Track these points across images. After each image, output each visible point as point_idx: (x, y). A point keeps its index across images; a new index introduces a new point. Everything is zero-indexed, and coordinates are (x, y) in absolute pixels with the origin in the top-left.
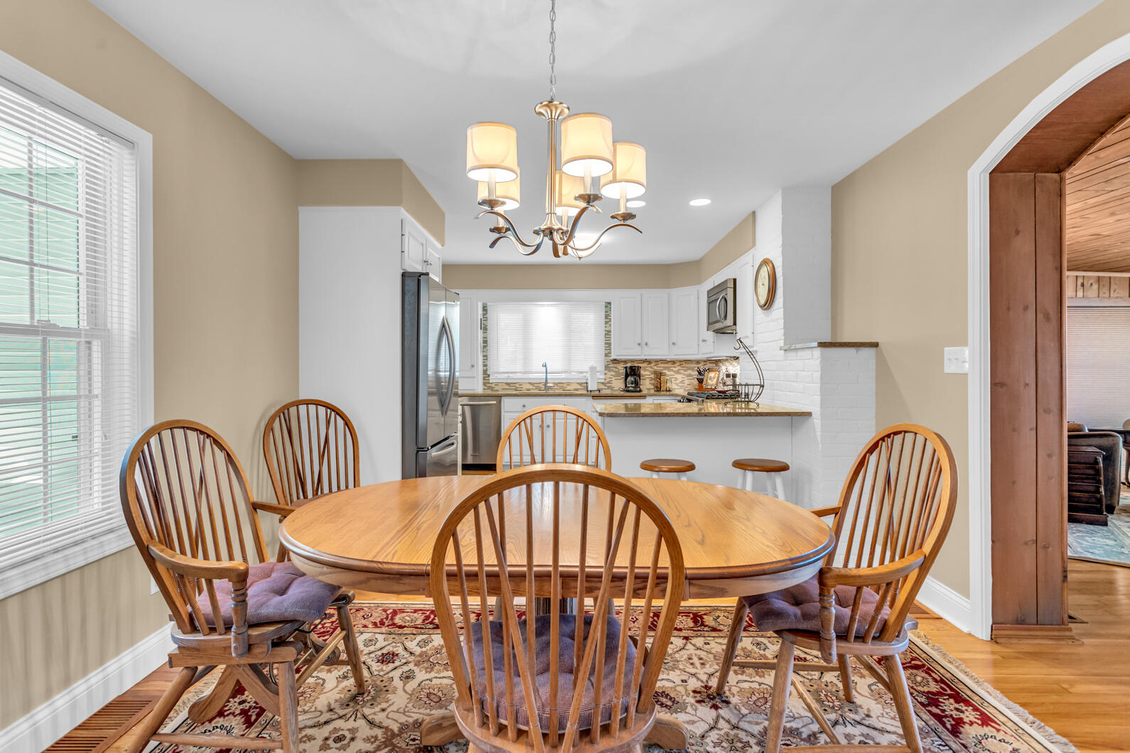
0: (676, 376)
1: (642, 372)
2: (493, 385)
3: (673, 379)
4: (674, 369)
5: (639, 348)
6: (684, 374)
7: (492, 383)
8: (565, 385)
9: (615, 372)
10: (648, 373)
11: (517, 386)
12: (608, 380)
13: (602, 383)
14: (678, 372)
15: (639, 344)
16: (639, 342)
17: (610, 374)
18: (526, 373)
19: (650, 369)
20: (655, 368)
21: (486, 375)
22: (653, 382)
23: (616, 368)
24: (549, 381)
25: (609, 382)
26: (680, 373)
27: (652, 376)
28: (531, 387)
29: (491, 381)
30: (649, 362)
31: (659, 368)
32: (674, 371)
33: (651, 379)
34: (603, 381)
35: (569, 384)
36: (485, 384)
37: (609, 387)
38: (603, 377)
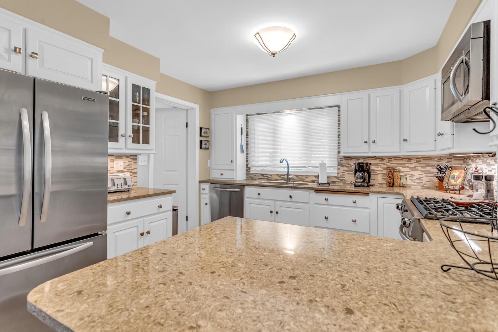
0: (412, 172)
1: (372, 168)
2: (253, 175)
3: (408, 176)
4: (410, 166)
5: (366, 146)
6: (422, 171)
7: (252, 174)
8: (304, 177)
9: (347, 167)
10: (380, 169)
11: (269, 176)
12: (341, 174)
13: (335, 177)
14: (414, 169)
15: (366, 142)
16: (367, 139)
17: (342, 169)
18: (274, 167)
19: (382, 165)
20: (389, 164)
21: (248, 169)
22: (386, 177)
23: (348, 164)
24: (290, 173)
25: (342, 176)
26: (417, 170)
27: (385, 172)
28: (278, 178)
29: (251, 172)
30: (382, 158)
31: (392, 164)
32: (410, 168)
33: (384, 175)
34: (336, 175)
35: (307, 176)
36: (247, 174)
37: (342, 181)
38: (336, 171)
